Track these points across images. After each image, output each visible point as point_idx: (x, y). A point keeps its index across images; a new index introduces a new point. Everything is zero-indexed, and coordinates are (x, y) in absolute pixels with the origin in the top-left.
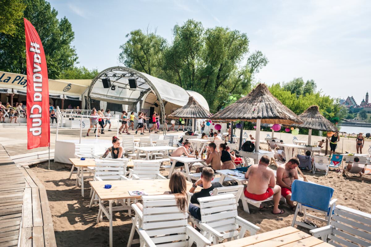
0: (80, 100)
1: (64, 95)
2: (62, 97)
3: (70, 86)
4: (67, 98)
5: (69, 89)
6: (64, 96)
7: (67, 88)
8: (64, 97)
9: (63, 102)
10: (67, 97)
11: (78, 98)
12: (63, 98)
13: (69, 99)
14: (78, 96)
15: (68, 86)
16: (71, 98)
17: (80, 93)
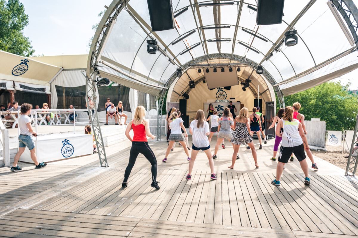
0: (47, 92)
1: (14, 82)
2: (9, 87)
3: (26, 64)
4: (21, 89)
5: (24, 71)
6: (14, 85)
7: (19, 69)
8: (14, 87)
9: (13, 96)
10: (21, 86)
11: (43, 90)
12: (13, 89)
13: (26, 90)
14: (44, 85)
15: (21, 63)
16: (29, 88)
17: (46, 81)
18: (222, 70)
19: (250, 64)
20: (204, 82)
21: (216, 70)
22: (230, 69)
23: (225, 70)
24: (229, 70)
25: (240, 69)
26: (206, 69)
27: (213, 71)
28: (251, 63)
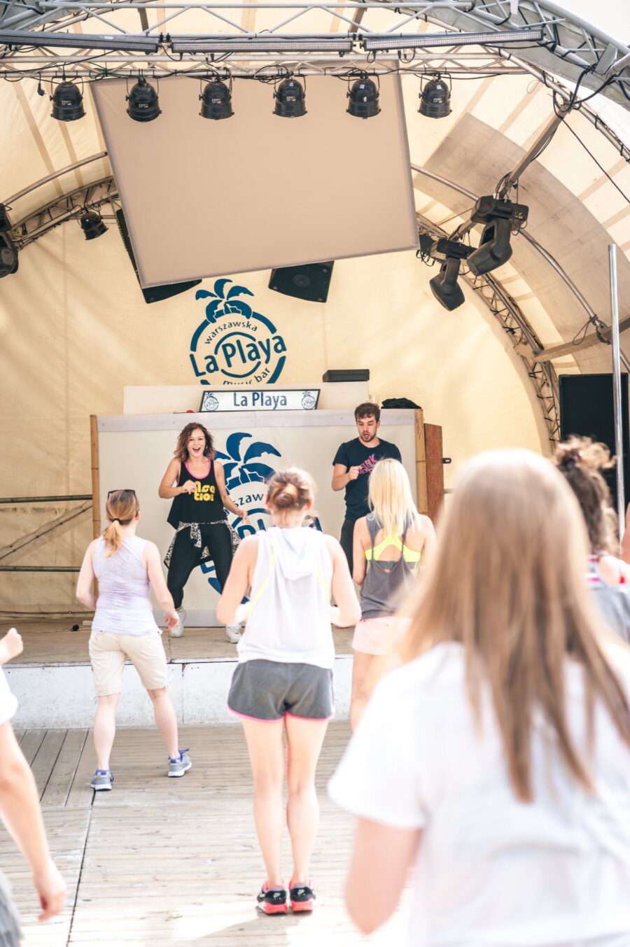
18: (280, 95)
19: (552, 50)
20: (93, 228)
21: (226, 94)
22: (354, 95)
23: (308, 102)
24: (346, 102)
25: (445, 94)
26: (133, 84)
27: (199, 105)
28: (557, 42)
